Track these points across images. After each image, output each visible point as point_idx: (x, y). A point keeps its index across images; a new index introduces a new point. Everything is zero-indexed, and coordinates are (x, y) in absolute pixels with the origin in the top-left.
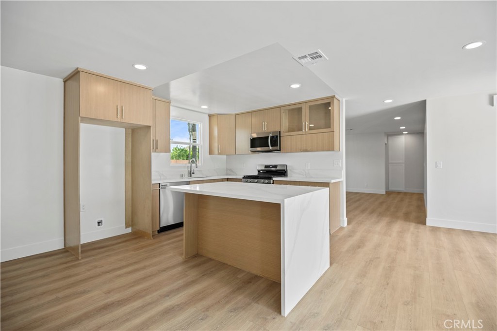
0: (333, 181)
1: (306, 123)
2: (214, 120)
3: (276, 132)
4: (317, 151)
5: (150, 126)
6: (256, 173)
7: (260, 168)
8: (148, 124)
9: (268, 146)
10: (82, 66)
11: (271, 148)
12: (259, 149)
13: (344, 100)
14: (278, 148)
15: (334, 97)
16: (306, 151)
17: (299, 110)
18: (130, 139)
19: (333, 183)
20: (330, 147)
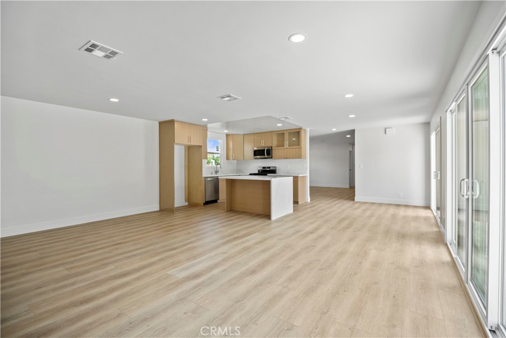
0: (300, 175)
1: (286, 143)
2: (230, 138)
3: (270, 147)
4: (293, 158)
5: (201, 146)
6: (257, 172)
7: (259, 169)
8: (201, 145)
9: (265, 155)
10: (175, 119)
11: (266, 156)
12: (258, 157)
13: (308, 129)
14: (271, 156)
15: (302, 128)
16: (287, 158)
17: (283, 134)
18: (187, 152)
19: (301, 177)
20: (299, 156)
